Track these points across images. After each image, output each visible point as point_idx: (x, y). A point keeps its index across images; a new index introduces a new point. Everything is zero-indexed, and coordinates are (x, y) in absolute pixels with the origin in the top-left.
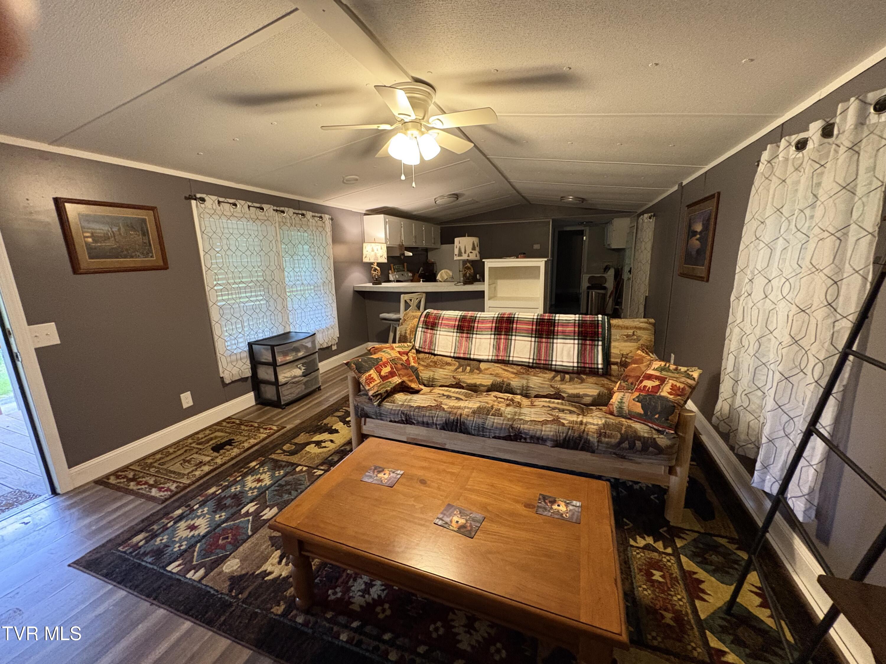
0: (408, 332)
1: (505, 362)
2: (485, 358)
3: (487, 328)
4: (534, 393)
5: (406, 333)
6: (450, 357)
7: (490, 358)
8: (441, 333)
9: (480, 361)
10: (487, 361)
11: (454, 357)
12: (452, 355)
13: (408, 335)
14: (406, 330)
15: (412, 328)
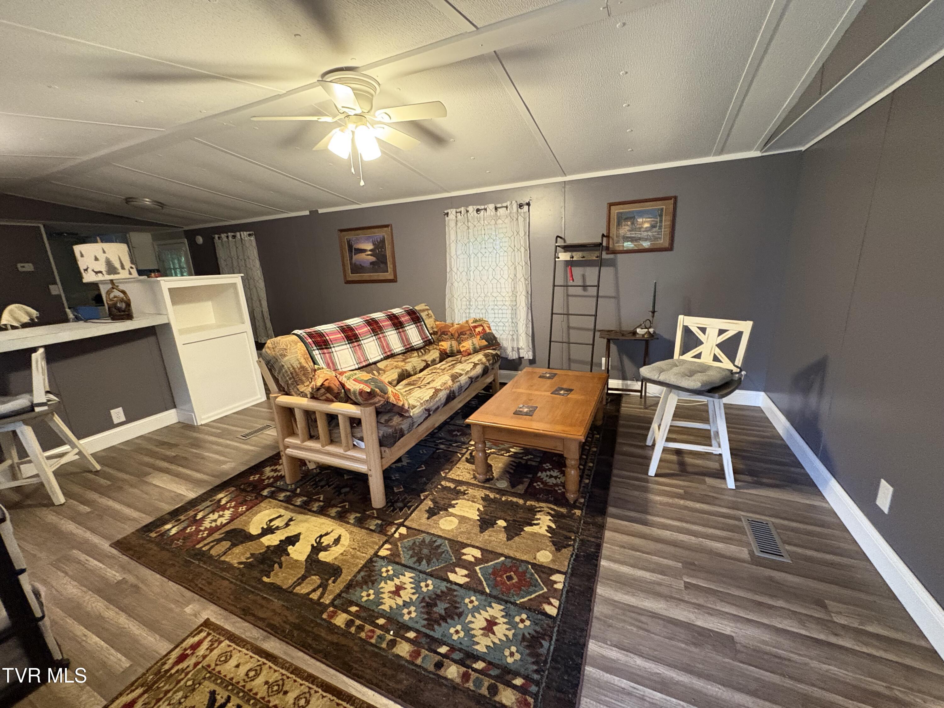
0: (303, 361)
1: (392, 356)
2: (379, 358)
3: (366, 332)
4: (418, 369)
5: (300, 363)
6: (356, 369)
7: (382, 357)
8: (337, 349)
9: (375, 363)
10: (382, 360)
11: (359, 369)
12: (357, 367)
13: (305, 365)
14: (298, 360)
15: (303, 355)
